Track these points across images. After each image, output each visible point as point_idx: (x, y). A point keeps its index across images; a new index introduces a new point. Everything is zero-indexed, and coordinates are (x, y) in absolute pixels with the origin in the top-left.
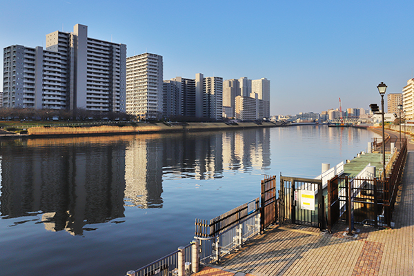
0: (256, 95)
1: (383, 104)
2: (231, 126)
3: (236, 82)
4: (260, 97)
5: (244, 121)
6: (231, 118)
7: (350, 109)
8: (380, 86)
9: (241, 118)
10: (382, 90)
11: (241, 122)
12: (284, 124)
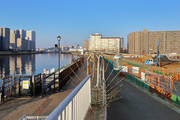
0: (28, 38)
1: (59, 44)
2: (14, 53)
3: (18, 32)
4: (30, 39)
5: (22, 51)
6: (15, 49)
7: (70, 46)
8: (58, 37)
9: (20, 49)
10: (59, 39)
11: (20, 51)
12: (42, 52)
